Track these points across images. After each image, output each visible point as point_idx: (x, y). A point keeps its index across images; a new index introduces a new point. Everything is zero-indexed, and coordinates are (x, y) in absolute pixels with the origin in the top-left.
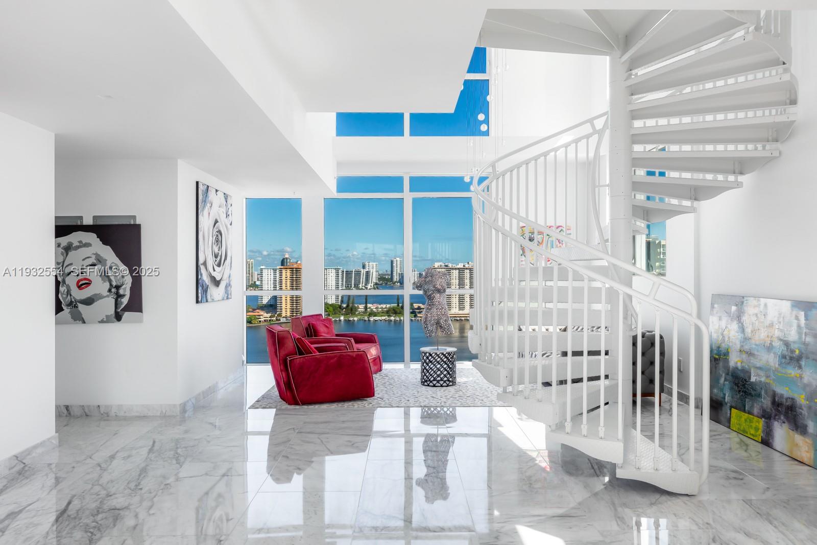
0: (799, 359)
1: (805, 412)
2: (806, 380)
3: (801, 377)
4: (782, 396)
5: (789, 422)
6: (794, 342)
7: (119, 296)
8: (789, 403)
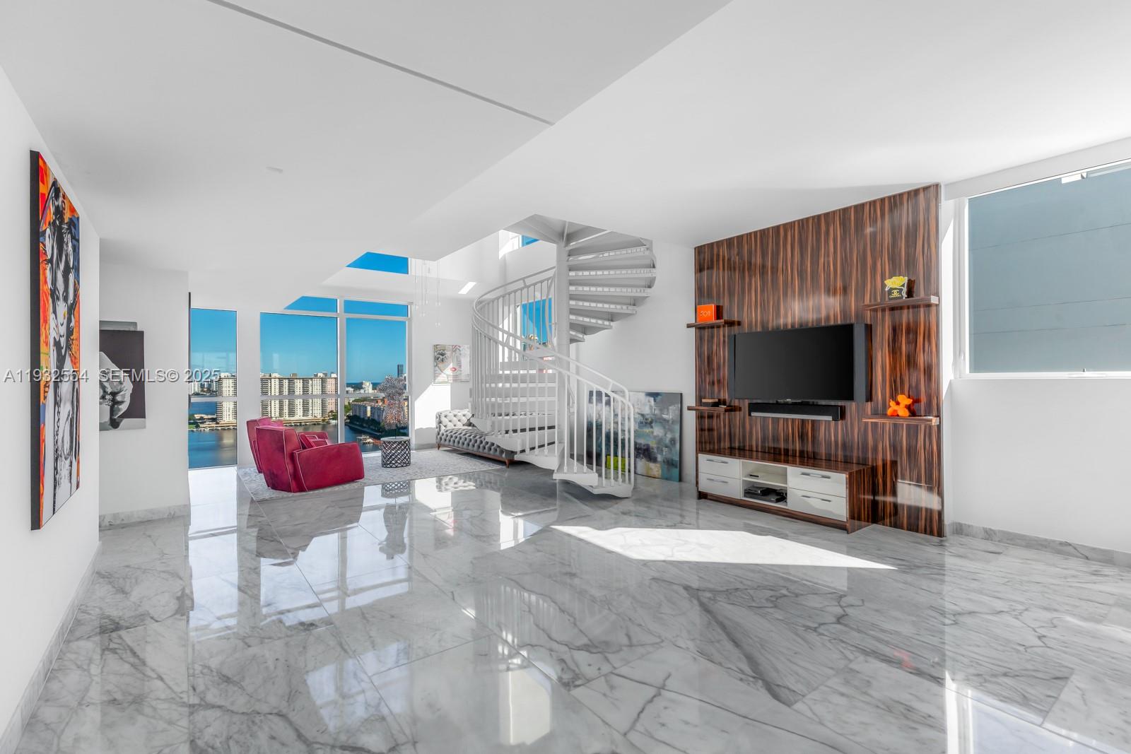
0: (651, 422)
1: (655, 451)
2: (655, 434)
3: (653, 432)
4: (640, 444)
5: (646, 457)
6: (648, 414)
7: (115, 403)
8: (645, 447)
